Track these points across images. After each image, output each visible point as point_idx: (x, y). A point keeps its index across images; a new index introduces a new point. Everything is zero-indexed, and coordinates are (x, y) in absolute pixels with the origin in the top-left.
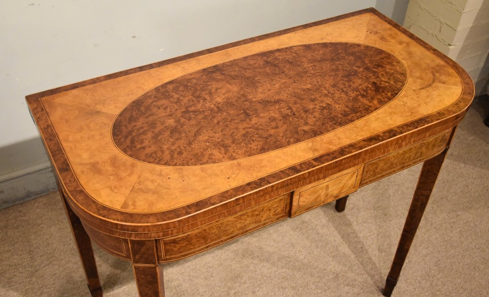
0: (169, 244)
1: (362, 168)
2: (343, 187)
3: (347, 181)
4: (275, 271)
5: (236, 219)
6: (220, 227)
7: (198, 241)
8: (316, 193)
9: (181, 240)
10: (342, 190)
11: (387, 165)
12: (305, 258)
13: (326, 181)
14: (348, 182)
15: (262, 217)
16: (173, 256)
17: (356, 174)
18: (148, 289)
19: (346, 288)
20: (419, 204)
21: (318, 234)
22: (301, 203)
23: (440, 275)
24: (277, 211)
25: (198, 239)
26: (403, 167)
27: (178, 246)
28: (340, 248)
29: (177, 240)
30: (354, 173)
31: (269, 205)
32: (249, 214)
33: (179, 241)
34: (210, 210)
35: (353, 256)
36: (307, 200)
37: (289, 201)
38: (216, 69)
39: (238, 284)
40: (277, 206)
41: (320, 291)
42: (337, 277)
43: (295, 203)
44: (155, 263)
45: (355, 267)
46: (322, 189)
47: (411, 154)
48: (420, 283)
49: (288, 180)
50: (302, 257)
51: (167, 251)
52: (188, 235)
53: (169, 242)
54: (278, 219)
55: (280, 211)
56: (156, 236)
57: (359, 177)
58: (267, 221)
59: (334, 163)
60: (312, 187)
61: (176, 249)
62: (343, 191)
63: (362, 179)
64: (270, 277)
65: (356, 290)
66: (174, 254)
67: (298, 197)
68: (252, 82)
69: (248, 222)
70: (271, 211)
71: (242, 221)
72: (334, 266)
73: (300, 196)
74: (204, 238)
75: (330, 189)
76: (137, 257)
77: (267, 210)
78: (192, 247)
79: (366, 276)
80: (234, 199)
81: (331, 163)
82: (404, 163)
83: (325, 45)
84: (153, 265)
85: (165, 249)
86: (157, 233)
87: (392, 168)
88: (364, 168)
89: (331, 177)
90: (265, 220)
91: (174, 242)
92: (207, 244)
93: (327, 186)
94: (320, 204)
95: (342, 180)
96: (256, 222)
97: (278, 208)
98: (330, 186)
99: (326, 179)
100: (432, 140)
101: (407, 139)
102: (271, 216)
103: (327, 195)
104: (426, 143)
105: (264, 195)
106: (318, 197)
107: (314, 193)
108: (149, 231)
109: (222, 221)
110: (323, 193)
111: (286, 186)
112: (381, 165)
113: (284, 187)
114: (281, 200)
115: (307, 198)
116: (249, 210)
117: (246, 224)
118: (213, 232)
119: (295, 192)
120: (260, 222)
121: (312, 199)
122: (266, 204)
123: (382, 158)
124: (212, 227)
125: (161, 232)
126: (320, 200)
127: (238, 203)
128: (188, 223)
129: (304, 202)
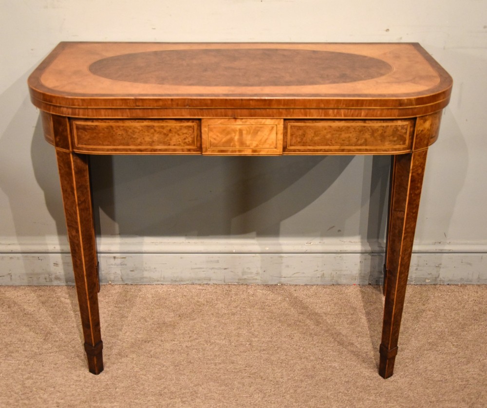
0: (80, 130)
1: (282, 125)
2: (260, 142)
3: (265, 135)
5: (143, 129)
6: (127, 131)
8: (227, 134)
9: (90, 129)
11: (319, 138)
13: (237, 123)
14: (266, 137)
15: (171, 140)
17: (275, 130)
18: (67, 182)
22: (212, 140)
24: (187, 140)
26: (342, 149)
27: (88, 135)
29: (86, 127)
30: (273, 128)
31: (178, 128)
32: (157, 129)
33: (88, 129)
36: (218, 139)
37: (198, 132)
40: (186, 133)
43: (204, 136)
44: (68, 148)
46: (234, 131)
47: (351, 135)
49: (188, 99)
51: (79, 138)
52: (96, 126)
53: (79, 126)
54: (189, 151)
55: (191, 142)
56: (67, 113)
57: (281, 137)
58: (176, 148)
60: (221, 124)
61: (86, 138)
62: (262, 146)
63: (285, 142)
67: (206, 129)
68: (235, 59)
69: (155, 138)
70: (181, 137)
71: (149, 134)
73: (209, 130)
74: (112, 136)
75: (245, 136)
76: (57, 138)
77: (176, 133)
78: (101, 142)
80: (132, 98)
81: (236, 99)
84: (67, 151)
85: (77, 135)
86: (67, 108)
87: (327, 145)
88: (285, 128)
89: (244, 120)
90: (174, 145)
91: (84, 128)
92: (114, 145)
93: (241, 131)
94: (236, 152)
95: (259, 131)
96: (164, 143)
97: (187, 136)
98: (244, 132)
99: (238, 120)
100: (377, 127)
101: (332, 106)
102: (180, 143)
103: (242, 143)
104: (370, 128)
105: (166, 109)
106: (231, 140)
107: (225, 132)
108: (60, 104)
109: (128, 124)
110: (236, 138)
111: (187, 107)
112: (310, 134)
113: (185, 106)
114: (190, 127)
115: (217, 136)
116: (156, 124)
117: (154, 141)
118: (120, 133)
119: (203, 121)
120: (169, 145)
121: (224, 140)
122: (173, 124)
123: (309, 124)
124: (119, 127)
125: (70, 108)
126: (234, 146)
127: (137, 104)
128: (91, 105)
129: (215, 139)
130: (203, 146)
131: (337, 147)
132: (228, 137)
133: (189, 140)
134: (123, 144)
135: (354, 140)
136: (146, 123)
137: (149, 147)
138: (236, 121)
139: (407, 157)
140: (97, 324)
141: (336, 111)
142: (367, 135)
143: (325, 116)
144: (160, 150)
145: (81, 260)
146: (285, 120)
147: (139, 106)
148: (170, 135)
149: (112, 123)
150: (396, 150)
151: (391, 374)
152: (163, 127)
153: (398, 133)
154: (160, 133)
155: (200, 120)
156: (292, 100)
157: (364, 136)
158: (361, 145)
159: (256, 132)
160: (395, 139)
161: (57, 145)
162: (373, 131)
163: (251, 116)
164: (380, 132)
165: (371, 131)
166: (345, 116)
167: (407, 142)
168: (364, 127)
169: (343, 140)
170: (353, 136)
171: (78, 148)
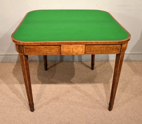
5: (44, 48)
6: (39, 49)
7: (33, 50)
10: (78, 52)
14: (80, 50)
18: (22, 63)
26: (102, 53)
30: (82, 47)
31: (54, 47)
37: (60, 49)
44: (23, 54)
51: (25, 51)
52: (30, 47)
53: (25, 48)
54: (57, 54)
56: (22, 44)
57: (84, 50)
60: (67, 46)
61: (27, 51)
67: (62, 48)
70: (55, 50)
71: (46, 49)
74: (35, 50)
78: (32, 52)
87: (97, 51)
88: (85, 47)
90: (53, 52)
91: (27, 48)
92: (36, 53)
93: (72, 48)
94: (71, 54)
95: (78, 48)
96: (50, 52)
99: (72, 45)
103: (73, 51)
106: (70, 51)
107: (68, 48)
110: (71, 50)
112: (92, 49)
114: (58, 47)
116: (48, 46)
121: (68, 51)
124: (37, 47)
126: (71, 52)
130: (62, 52)
131: (100, 52)
132: (69, 50)
133: (58, 51)
134: (38, 52)
135: (105, 50)
136: (45, 46)
137: (46, 53)
139: (119, 54)
140: (32, 99)
141: (100, 42)
144: (49, 54)
145: (27, 83)
146: (85, 45)
148: (52, 49)
149: (35, 47)
151: (112, 110)
152: (50, 47)
153: (117, 48)
154: (49, 49)
155: (60, 45)
157: (108, 49)
159: (77, 48)
161: (19, 53)
162: (110, 48)
164: (112, 48)
167: (120, 50)
168: (108, 46)
169: (102, 50)
170: (105, 49)
171: (25, 54)
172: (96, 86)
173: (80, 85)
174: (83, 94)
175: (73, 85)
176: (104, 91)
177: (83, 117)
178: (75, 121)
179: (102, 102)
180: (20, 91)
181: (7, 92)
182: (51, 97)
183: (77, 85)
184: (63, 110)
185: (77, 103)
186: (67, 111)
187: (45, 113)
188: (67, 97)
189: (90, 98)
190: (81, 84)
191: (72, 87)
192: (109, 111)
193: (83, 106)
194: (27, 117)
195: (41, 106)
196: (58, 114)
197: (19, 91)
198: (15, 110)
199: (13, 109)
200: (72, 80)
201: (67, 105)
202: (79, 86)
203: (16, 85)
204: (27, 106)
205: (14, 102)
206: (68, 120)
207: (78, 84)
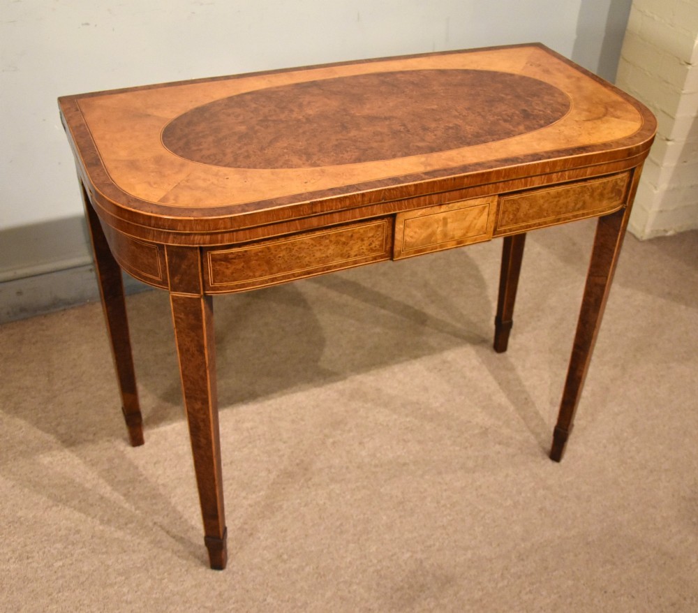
0: (219, 262)
1: (495, 203)
2: (468, 229)
3: (475, 218)
4: (396, 420)
5: (313, 242)
6: (291, 250)
7: (259, 265)
8: (428, 227)
9: (235, 259)
10: (467, 232)
11: (534, 210)
12: (441, 406)
13: (442, 210)
14: (475, 221)
15: (351, 249)
16: (225, 284)
17: (487, 210)
18: (190, 339)
19: (498, 447)
20: (592, 300)
21: (465, 378)
22: (408, 239)
23: (635, 439)
24: (373, 245)
25: (259, 262)
26: (558, 220)
27: (232, 268)
28: (494, 398)
29: (230, 256)
30: (484, 208)
31: (362, 231)
32: (333, 239)
33: (232, 259)
34: (274, 210)
35: (512, 408)
36: (416, 236)
37: (390, 232)
38: (314, 84)
39: (339, 432)
40: (373, 237)
41: (457, 448)
42: (485, 432)
43: (398, 236)
44: (198, 292)
45: (513, 422)
46: (437, 221)
47: (569, 200)
48: (605, 447)
49: (385, 189)
50: (438, 404)
51: (216, 274)
52: (246, 251)
53: (218, 257)
54: (375, 258)
55: (378, 247)
56: (201, 242)
57: (492, 218)
58: (358, 258)
59: (451, 179)
60: (423, 215)
61: (228, 272)
62: (469, 235)
63: (496, 223)
64: (387, 425)
65: (510, 450)
66: (226, 281)
67: (402, 226)
68: (359, 99)
69: (330, 252)
70: (365, 242)
71: (321, 248)
72: (482, 418)
73: (406, 226)
74: (268, 262)
75: (449, 226)
76: (176, 280)
77: (358, 239)
78: (251, 274)
79: (527, 434)
80: (308, 202)
81: (448, 179)
82: (559, 213)
83: (466, 72)
84: (195, 296)
85: (213, 270)
86: (203, 234)
87: (541, 216)
88: (499, 205)
89: (450, 205)
90: (356, 255)
91: (226, 259)
92: (272, 274)
93: (445, 220)
94: (436, 249)
95: (467, 215)
96: (342, 256)
97: (374, 239)
98: (449, 220)
99: (443, 206)
100: (596, 185)
101: (558, 169)
102: (364, 251)
103: (445, 235)
104: (590, 188)
105: (352, 209)
106: (433, 234)
107: (425, 225)
108: (191, 229)
109: (292, 239)
110: (439, 230)
111: (383, 201)
112: (525, 206)
113: (380, 201)
114: (379, 226)
115: (415, 232)
116: (332, 232)
117: (329, 255)
118: (281, 255)
119: (398, 216)
120: (349, 257)
121: (424, 235)
122: (356, 228)
123: (524, 195)
124: (279, 246)
125: (207, 234)
126: (436, 240)
127: (314, 210)
128: (244, 225)
129: (411, 237)
130: (397, 249)
131: (552, 218)
132: (430, 231)
133: (376, 243)
134: (284, 270)
135: (572, 205)
136: (318, 234)
137: (321, 266)
138: (440, 208)
139: (620, 213)
141: (560, 174)
142: (587, 197)
143: (547, 182)
144: (336, 267)
147: (316, 213)
148: (352, 242)
149: (268, 244)
150: (612, 208)
151: (562, 456)
152: (341, 235)
153: (617, 188)
154: (337, 243)
155: (394, 216)
156: (515, 168)
157: (583, 198)
158: (579, 209)
159: (464, 217)
160: (614, 195)
162: (593, 191)
163: (462, 198)
164: (600, 190)
165: (591, 190)
166: (569, 179)
167: (623, 196)
168: (585, 186)
169: (561, 208)
170: (571, 199)
171: (214, 289)
172: (444, 362)
173: (371, 378)
174: (407, 416)
175: (339, 385)
176: (490, 378)
177: (463, 520)
178: (438, 550)
179: (506, 431)
180: (88, 485)
181: (19, 514)
182: (269, 471)
183: (359, 378)
184: (362, 516)
185: (405, 464)
186: (384, 518)
187: (285, 557)
188: (348, 452)
189: (449, 428)
190: (373, 372)
191: (342, 393)
192: (556, 464)
193: (440, 473)
194: (209, 604)
195: (246, 527)
196: (348, 542)
197: (84, 490)
198: (125, 590)
199: (111, 591)
200: (323, 364)
201: (364, 487)
202: (367, 380)
203: (45, 459)
204: (175, 553)
205: (93, 551)
206: (408, 555)
207: (358, 373)
